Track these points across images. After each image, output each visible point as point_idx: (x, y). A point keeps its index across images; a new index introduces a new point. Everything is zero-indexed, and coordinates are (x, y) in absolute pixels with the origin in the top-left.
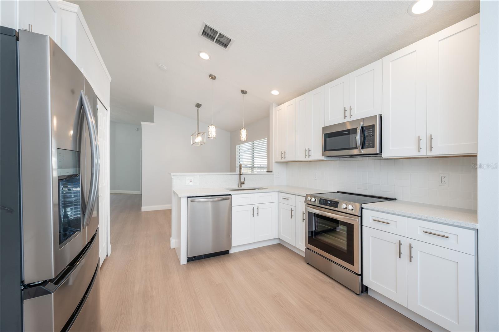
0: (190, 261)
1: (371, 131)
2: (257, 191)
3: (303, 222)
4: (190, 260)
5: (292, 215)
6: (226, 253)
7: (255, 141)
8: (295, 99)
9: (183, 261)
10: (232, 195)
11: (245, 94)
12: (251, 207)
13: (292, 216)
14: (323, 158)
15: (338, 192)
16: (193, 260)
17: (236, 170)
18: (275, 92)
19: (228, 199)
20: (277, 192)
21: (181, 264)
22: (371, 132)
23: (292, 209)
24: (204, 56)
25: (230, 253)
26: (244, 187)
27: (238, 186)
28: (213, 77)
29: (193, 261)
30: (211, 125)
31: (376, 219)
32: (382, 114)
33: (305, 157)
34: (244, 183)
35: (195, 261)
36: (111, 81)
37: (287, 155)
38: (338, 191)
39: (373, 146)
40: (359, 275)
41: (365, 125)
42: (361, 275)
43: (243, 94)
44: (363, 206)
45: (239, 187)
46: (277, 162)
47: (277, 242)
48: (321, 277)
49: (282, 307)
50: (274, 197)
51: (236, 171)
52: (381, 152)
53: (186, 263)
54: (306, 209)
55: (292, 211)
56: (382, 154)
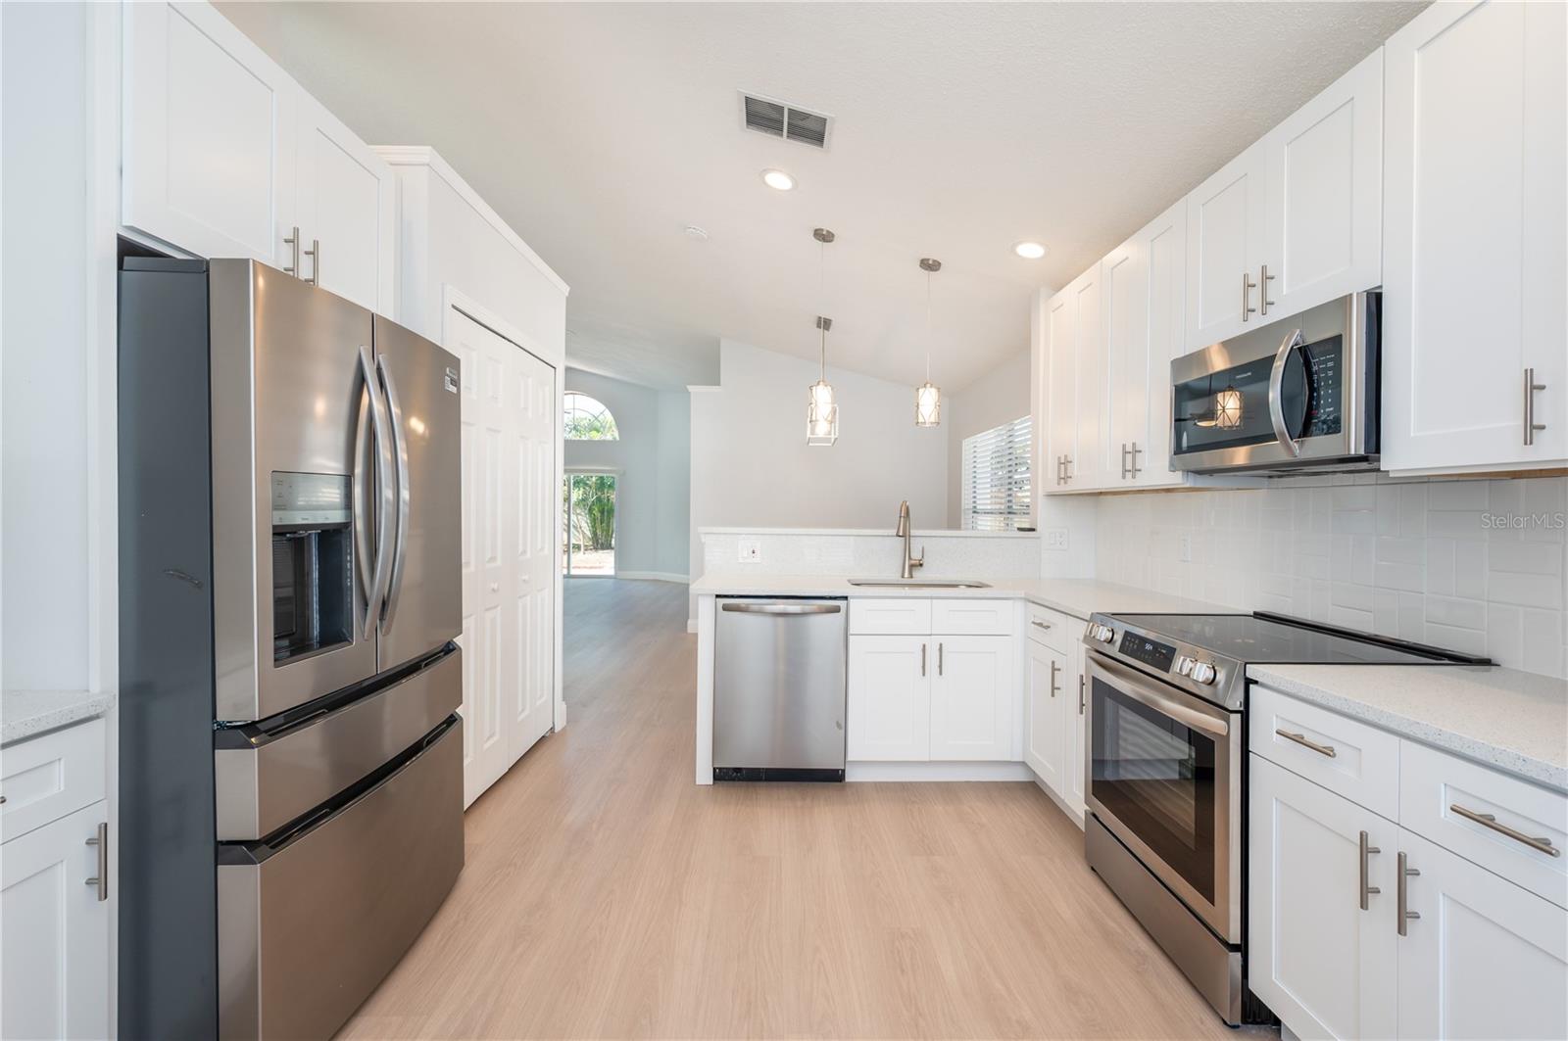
0: (725, 780)
1: (1330, 364)
2: (962, 591)
3: (1081, 713)
4: (722, 775)
5: (1056, 686)
6: (835, 777)
7: (1016, 419)
8: (1099, 262)
9: (704, 776)
10: (851, 601)
11: (936, 270)
12: (919, 641)
13: (1054, 688)
14: (1176, 479)
15: (1258, 615)
16: (733, 780)
17: (963, 522)
18: (1030, 250)
19: (837, 610)
20: (1021, 598)
21: (697, 783)
22: (1330, 369)
23: (1053, 663)
24: (779, 181)
25: (847, 780)
26: (920, 576)
27: (900, 574)
28: (823, 236)
29: (731, 783)
30: (818, 384)
31: (1292, 731)
32: (1381, 287)
33: (1124, 477)
34: (921, 565)
35: (737, 783)
36: (570, 294)
37: (1074, 470)
38: (1258, 610)
39: (1334, 426)
40: (1234, 948)
41: (1311, 340)
42: (1243, 948)
43: (926, 272)
44: (1253, 671)
45: (903, 577)
46: (1052, 496)
47: (1018, 776)
48: (1112, 924)
49: (903, 971)
50: (1011, 616)
51: (963, 526)
52: (1378, 451)
53: (711, 783)
54: (1087, 667)
55: (1054, 669)
56: (1378, 460)
